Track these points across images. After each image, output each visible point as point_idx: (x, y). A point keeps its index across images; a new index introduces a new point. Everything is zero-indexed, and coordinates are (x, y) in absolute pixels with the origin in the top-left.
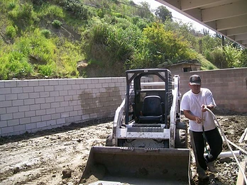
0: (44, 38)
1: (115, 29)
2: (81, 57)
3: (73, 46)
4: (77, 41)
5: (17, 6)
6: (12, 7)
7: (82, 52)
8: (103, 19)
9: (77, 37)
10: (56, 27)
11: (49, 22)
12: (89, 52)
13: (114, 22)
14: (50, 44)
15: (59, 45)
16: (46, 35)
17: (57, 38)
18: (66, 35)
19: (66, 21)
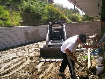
0: (4, 10)
1: (33, 6)
2: (20, 18)
3: (16, 14)
4: (18, 11)
7: (21, 16)
8: (27, 2)
10: (9, 5)
11: (5, 3)
12: (23, 16)
13: (32, 3)
14: (7, 13)
15: (11, 13)
17: (9, 10)
18: (13, 9)
19: (12, 3)
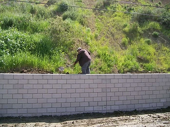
0: (146, 44)
3: (168, 50)
5: (128, 25)
6: (125, 26)
10: (155, 36)
11: (150, 33)
14: (151, 49)
15: (158, 49)
16: (148, 43)
17: (156, 44)
18: (163, 42)
19: (162, 32)
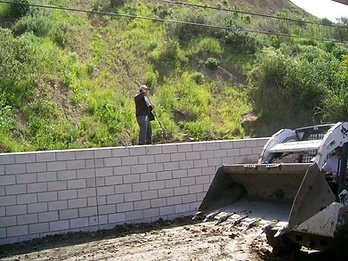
0: (194, 84)
1: (296, 62)
2: (248, 108)
3: (235, 93)
4: (241, 85)
5: (160, 45)
6: (153, 47)
7: (249, 100)
8: (279, 50)
9: (241, 79)
10: (212, 67)
11: (201, 61)
12: (259, 100)
13: (296, 51)
14: (203, 93)
15: (215, 92)
16: (198, 80)
17: (213, 83)
18: (226, 78)
19: (224, 58)
